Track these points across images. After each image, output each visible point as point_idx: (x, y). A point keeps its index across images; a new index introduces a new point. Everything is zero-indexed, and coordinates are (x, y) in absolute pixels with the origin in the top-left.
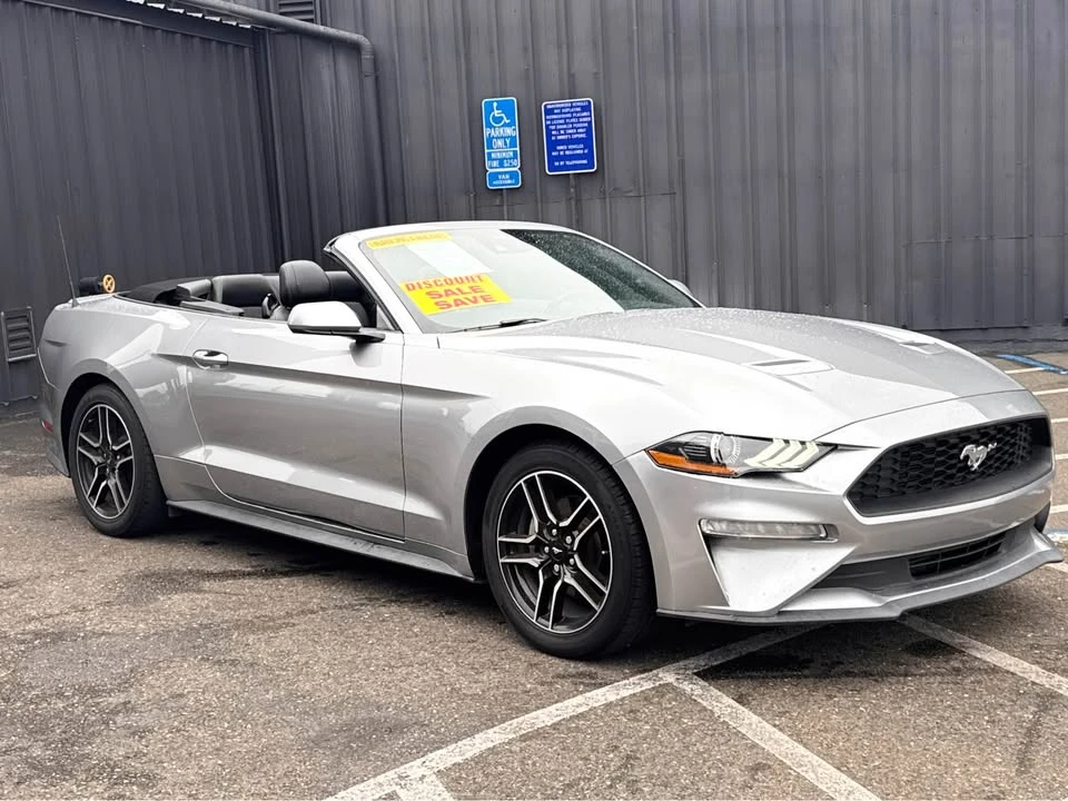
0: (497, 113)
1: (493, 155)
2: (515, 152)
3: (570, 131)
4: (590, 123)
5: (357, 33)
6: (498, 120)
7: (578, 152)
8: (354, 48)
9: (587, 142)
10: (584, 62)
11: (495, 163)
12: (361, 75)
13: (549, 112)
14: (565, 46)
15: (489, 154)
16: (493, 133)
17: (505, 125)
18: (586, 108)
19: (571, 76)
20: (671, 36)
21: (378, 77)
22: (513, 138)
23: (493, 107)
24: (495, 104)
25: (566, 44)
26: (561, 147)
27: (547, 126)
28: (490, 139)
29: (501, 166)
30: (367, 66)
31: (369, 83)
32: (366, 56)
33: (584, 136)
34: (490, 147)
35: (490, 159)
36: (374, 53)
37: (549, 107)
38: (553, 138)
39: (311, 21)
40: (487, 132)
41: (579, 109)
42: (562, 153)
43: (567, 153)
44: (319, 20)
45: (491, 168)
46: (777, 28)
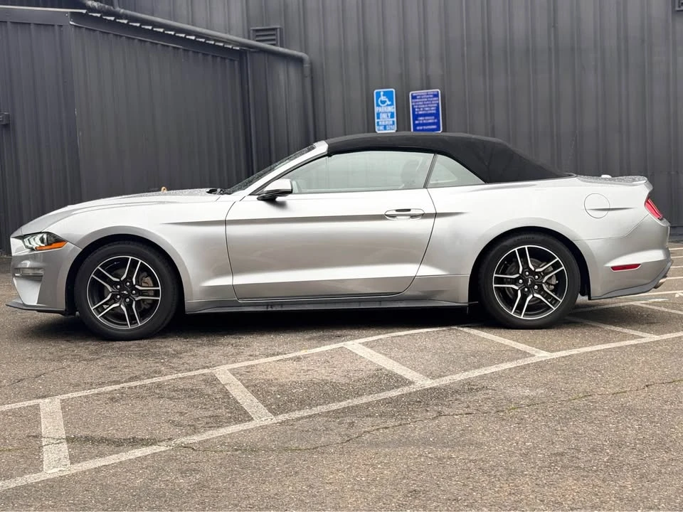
0: (383, 98)
1: (380, 123)
2: (393, 122)
3: (427, 109)
4: (438, 104)
5: (301, 51)
6: (383, 102)
7: (430, 121)
8: (299, 61)
9: (436, 115)
10: (435, 69)
11: (381, 128)
12: (303, 77)
13: (414, 97)
14: (424, 60)
15: (378, 122)
16: (380, 110)
17: (388, 105)
18: (436, 95)
19: (428, 77)
20: (487, 54)
21: (312, 77)
22: (392, 114)
23: (380, 94)
24: (382, 93)
25: (424, 58)
26: (421, 118)
27: (413, 106)
28: (378, 114)
29: (385, 128)
30: (307, 72)
31: (308, 81)
32: (306, 65)
33: (435, 112)
34: (378, 118)
35: (378, 125)
36: (311, 63)
37: (414, 95)
38: (416, 113)
39: (274, 45)
40: (377, 109)
41: (431, 96)
42: (421, 122)
43: (424, 121)
44: (279, 43)
45: (379, 130)
46: (550, 49)
